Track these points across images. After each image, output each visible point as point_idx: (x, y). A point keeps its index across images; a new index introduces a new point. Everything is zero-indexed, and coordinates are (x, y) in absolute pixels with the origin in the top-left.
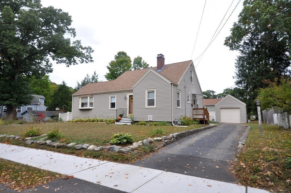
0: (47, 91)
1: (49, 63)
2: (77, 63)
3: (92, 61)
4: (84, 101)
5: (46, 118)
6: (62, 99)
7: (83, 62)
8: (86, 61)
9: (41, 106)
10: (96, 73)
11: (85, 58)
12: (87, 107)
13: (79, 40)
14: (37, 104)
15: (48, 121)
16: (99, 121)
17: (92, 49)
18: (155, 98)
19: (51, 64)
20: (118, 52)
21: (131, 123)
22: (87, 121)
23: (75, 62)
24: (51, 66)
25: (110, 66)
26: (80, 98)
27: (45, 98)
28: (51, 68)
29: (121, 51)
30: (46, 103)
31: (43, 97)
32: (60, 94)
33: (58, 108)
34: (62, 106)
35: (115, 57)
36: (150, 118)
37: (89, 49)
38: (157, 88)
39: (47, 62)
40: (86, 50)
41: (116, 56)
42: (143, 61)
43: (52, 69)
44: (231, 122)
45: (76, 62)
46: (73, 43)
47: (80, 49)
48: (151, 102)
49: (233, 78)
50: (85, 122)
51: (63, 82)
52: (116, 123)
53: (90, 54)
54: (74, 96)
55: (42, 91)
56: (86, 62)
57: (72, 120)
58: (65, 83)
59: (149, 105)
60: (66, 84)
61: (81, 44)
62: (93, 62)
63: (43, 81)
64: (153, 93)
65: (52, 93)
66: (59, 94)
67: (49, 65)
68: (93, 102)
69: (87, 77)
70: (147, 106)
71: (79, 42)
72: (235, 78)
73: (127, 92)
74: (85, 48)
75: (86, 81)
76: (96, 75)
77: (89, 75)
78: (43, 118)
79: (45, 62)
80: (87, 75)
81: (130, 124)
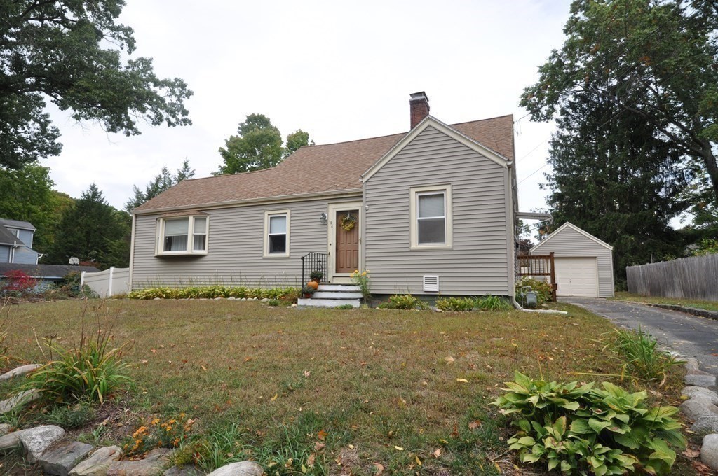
0: (44, 210)
1: (49, 127)
2: (139, 130)
3: (186, 121)
4: (175, 230)
5: (36, 287)
6: (88, 233)
7: (162, 120)
8: (167, 119)
9: (22, 250)
10: (188, 165)
11: (167, 112)
12: (185, 249)
13: (147, 56)
14: (9, 247)
15: (45, 296)
16: (231, 293)
17: (187, 88)
18: (448, 218)
19: (57, 130)
20: (249, 115)
21: (362, 300)
22: (188, 295)
23: (132, 129)
24: (55, 137)
25: (226, 149)
26: (161, 220)
27: (35, 230)
28: (56, 141)
29: (256, 114)
30: (37, 244)
31: (29, 226)
32: (81, 220)
33: (76, 258)
34: (87, 253)
35: (239, 128)
36: (431, 283)
37: (178, 86)
38: (454, 184)
39: (44, 126)
40: (167, 89)
41: (242, 124)
42: (312, 142)
43: (58, 144)
44: (574, 295)
45: (134, 126)
46: (128, 65)
47: (151, 84)
48: (431, 231)
49: (541, 187)
50: (181, 297)
51: (93, 187)
52: (301, 302)
53: (181, 101)
54: (137, 216)
55: (26, 211)
56: (170, 123)
57: (130, 292)
58: (99, 191)
59: (422, 239)
60: (101, 192)
61: (154, 72)
62: (191, 124)
63: (30, 183)
64: (441, 198)
65: (58, 217)
66: (79, 220)
67: (50, 132)
68: (207, 234)
69: (163, 176)
70: (415, 245)
71: (146, 63)
72: (544, 187)
73: (327, 202)
74: (165, 83)
75: (161, 185)
76: (190, 171)
77: (169, 169)
78: (26, 287)
79: (37, 125)
80: (164, 171)
81: (356, 304)
